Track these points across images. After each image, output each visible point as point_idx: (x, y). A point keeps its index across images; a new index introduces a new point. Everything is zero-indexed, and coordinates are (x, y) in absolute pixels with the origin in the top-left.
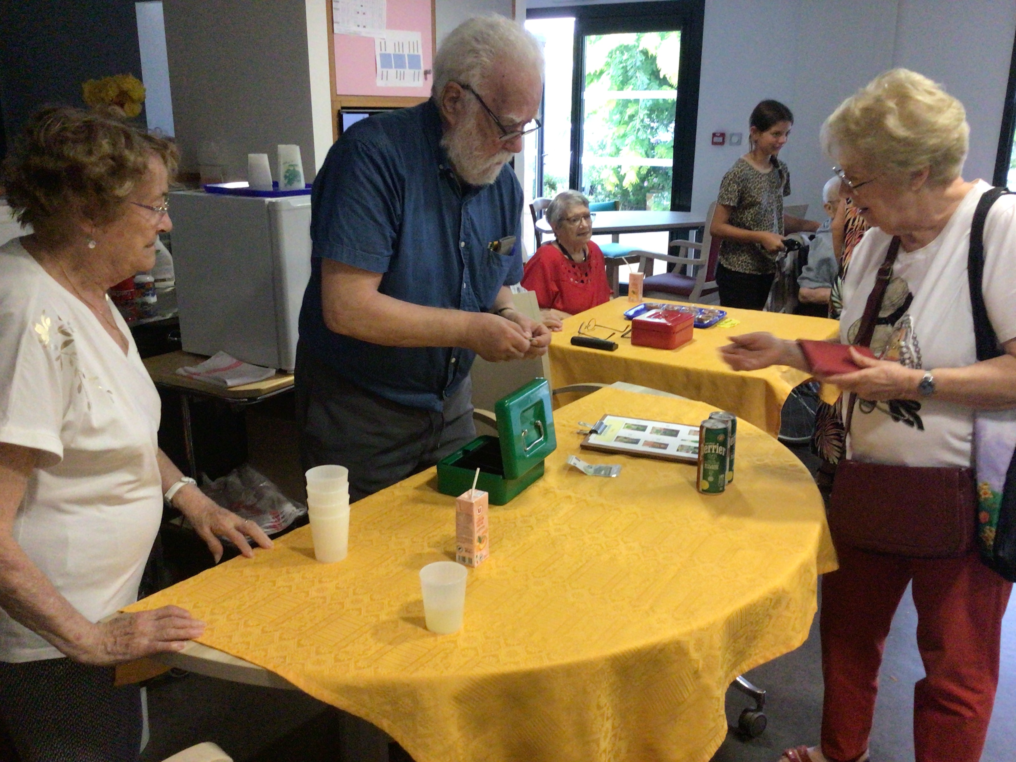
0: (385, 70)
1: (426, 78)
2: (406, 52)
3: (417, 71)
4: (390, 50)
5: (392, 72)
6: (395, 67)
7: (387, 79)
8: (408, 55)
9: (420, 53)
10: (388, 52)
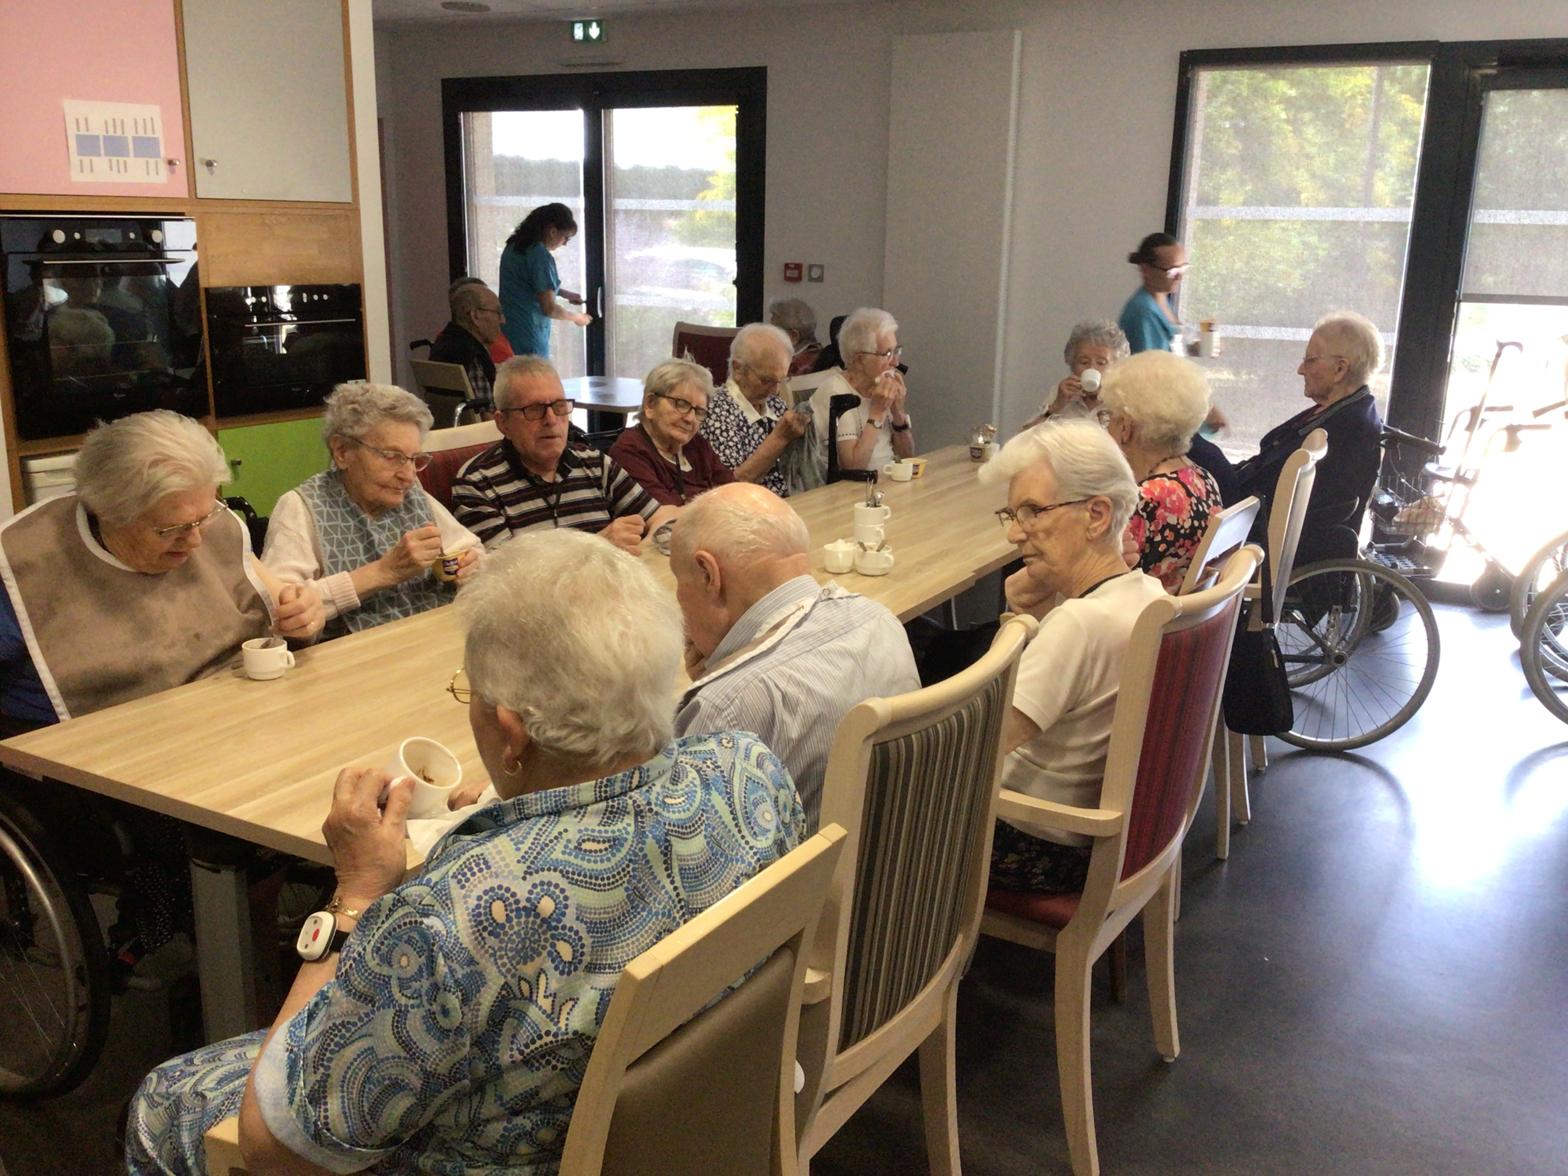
0: (86, 160)
1: (172, 172)
2: (130, 134)
3: (152, 161)
4: (97, 129)
5: (101, 162)
6: (107, 155)
7: (92, 171)
8: (134, 138)
9: (159, 134)
10: (93, 131)
